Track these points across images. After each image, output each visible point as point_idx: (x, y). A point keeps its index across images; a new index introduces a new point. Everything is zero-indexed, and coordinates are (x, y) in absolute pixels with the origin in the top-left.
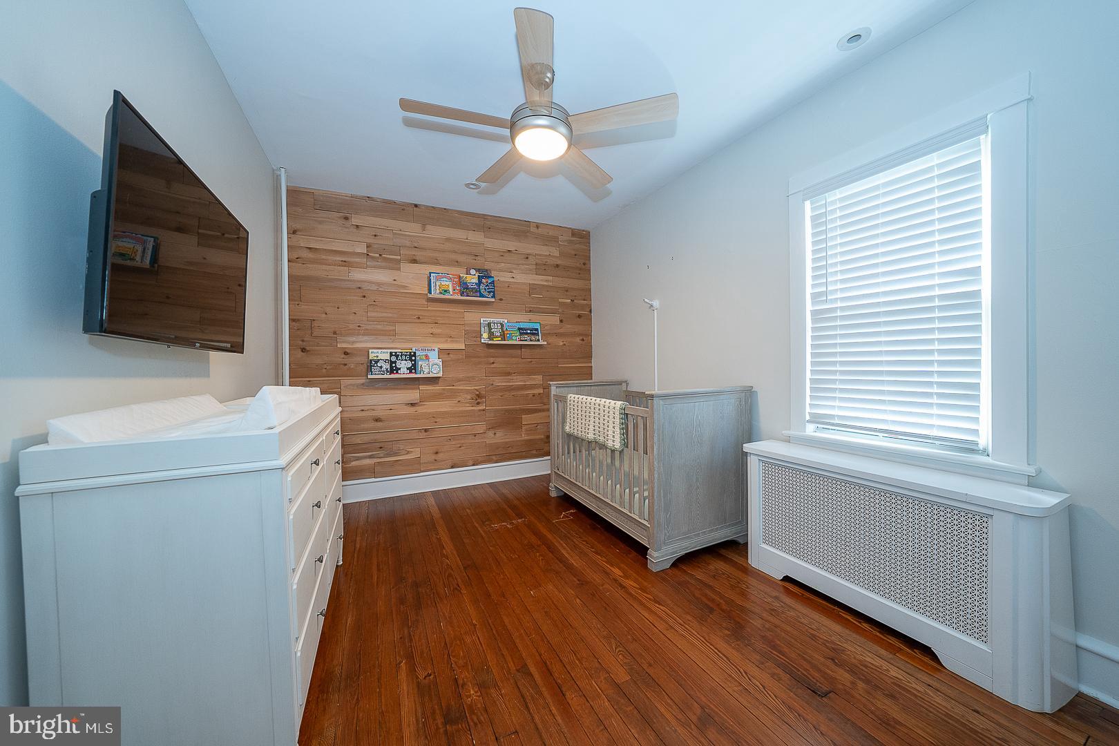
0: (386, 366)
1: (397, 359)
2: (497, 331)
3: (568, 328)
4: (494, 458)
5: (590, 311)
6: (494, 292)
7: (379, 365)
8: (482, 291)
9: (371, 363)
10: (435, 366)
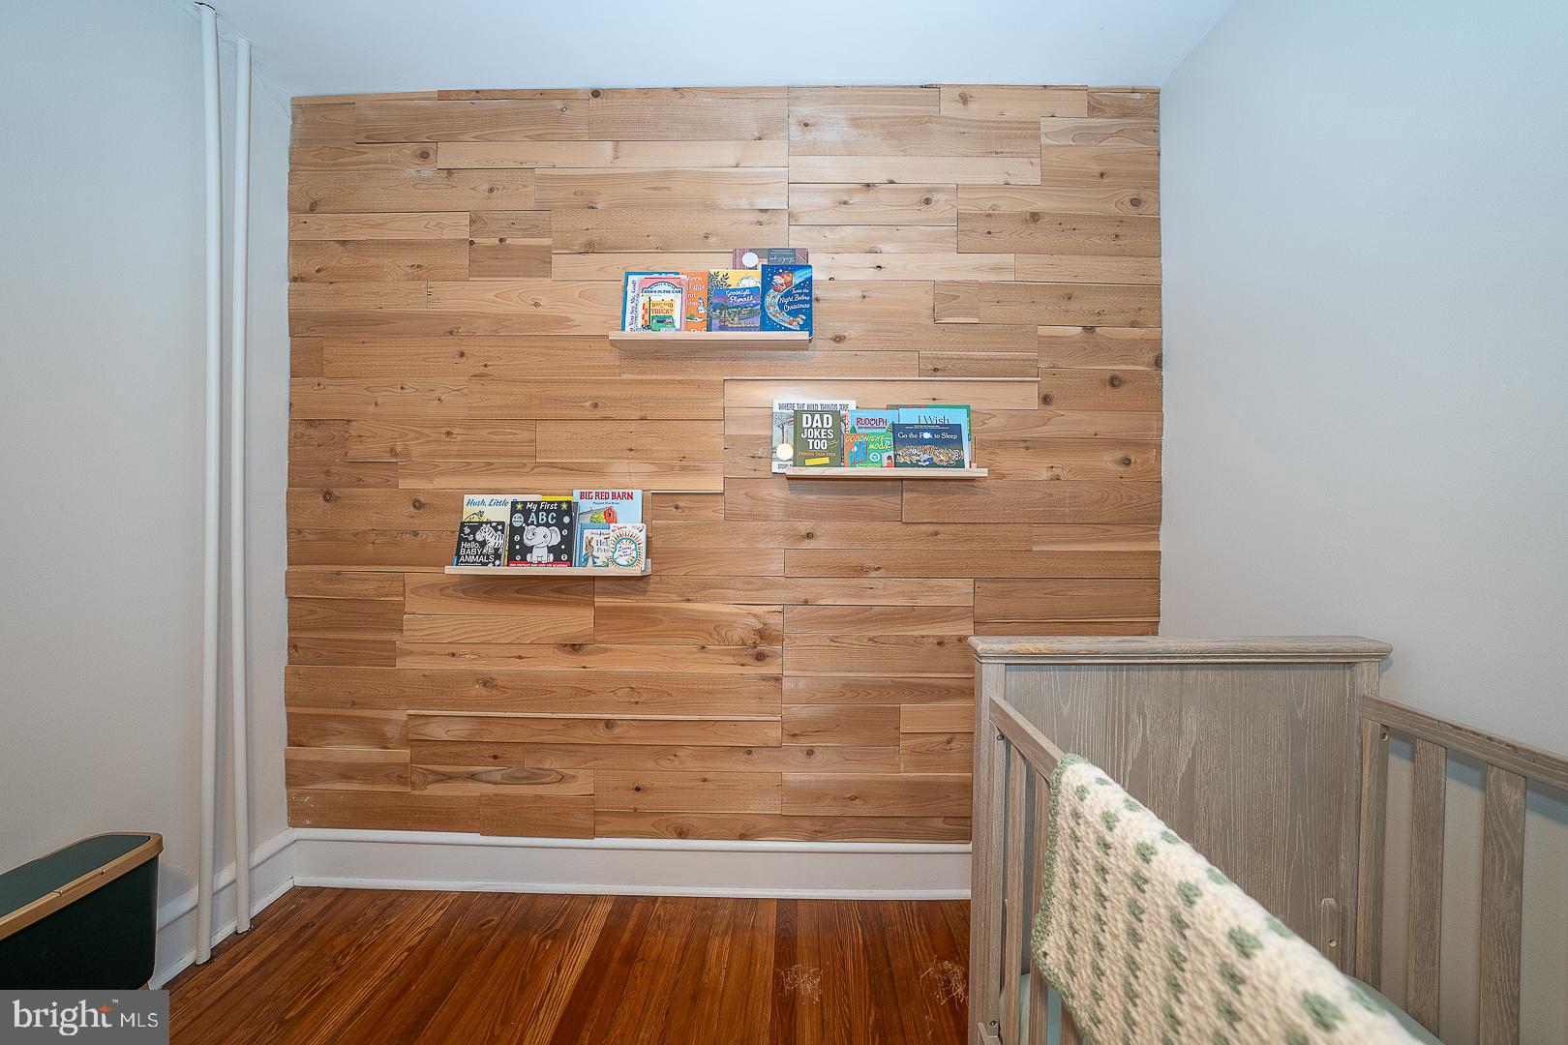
0: (495, 541)
1: (526, 521)
2: (817, 431)
3: (1070, 421)
4: (806, 824)
5: (1158, 362)
6: (809, 313)
7: (479, 537)
8: (771, 311)
9: (462, 531)
10: (625, 544)
